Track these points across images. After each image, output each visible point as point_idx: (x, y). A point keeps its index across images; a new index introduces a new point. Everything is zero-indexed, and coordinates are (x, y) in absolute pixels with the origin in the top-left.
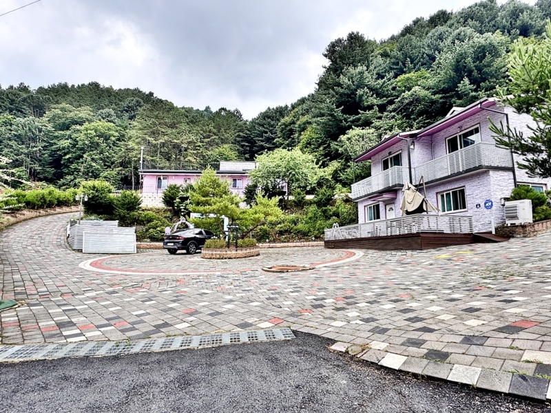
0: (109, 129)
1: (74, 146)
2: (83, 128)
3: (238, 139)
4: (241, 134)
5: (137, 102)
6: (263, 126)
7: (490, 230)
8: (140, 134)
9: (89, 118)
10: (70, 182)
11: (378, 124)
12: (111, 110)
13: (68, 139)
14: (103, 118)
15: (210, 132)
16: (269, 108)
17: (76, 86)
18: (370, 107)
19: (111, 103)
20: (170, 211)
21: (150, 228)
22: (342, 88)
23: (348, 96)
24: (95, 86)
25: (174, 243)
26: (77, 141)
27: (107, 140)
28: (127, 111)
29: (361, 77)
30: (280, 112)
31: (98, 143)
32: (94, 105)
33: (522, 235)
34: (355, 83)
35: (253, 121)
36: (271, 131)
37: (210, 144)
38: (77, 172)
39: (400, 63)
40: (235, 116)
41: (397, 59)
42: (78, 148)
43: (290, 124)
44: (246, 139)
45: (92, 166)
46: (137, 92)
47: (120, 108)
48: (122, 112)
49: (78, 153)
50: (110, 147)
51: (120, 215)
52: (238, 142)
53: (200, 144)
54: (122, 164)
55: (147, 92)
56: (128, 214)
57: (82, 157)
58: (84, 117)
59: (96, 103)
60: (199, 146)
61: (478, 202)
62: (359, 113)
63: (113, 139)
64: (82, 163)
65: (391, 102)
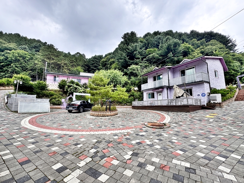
0: (25, 54)
1: (6, 60)
2: (11, 52)
3: (84, 65)
4: (85, 63)
5: (40, 45)
6: (93, 61)
7: (204, 104)
8: (42, 58)
9: (15, 48)
10: (3, 76)
11: (141, 64)
12: (26, 46)
13: (2, 56)
14: (22, 49)
15: (73, 61)
16: (96, 55)
17: (8, 33)
18: (139, 58)
19: (27, 44)
20: (62, 91)
21: (52, 99)
22: (129, 50)
23: (131, 53)
24: (18, 35)
25: (73, 107)
26: (8, 58)
27: (24, 59)
28: (34, 48)
29: (136, 47)
30: (100, 57)
31: (19, 60)
32: (18, 43)
33: (219, 107)
34: (134, 49)
35: (90, 59)
36: (96, 63)
37: (72, 66)
38: (7, 71)
39: (147, 45)
40: (83, 56)
41: (146, 44)
42: (8, 61)
43: (105, 62)
44: (86, 65)
45: (15, 70)
46: (39, 41)
47: (31, 46)
48: (32, 48)
49: (8, 63)
50: (25, 62)
51: (37, 92)
52: (83, 66)
53: (69, 65)
54: (31, 70)
55: (44, 42)
56: (41, 92)
57: (10, 65)
58: (12, 47)
59: (19, 42)
60: (68, 66)
61: (199, 94)
62: (134, 60)
63: (27, 59)
64: (10, 67)
65: (145, 58)
